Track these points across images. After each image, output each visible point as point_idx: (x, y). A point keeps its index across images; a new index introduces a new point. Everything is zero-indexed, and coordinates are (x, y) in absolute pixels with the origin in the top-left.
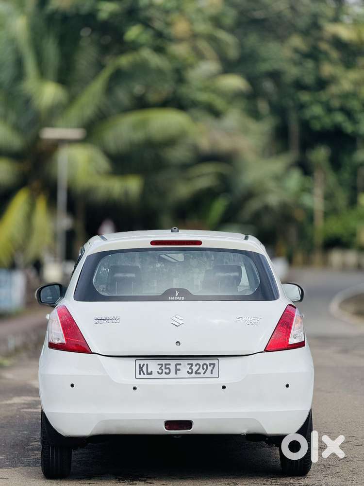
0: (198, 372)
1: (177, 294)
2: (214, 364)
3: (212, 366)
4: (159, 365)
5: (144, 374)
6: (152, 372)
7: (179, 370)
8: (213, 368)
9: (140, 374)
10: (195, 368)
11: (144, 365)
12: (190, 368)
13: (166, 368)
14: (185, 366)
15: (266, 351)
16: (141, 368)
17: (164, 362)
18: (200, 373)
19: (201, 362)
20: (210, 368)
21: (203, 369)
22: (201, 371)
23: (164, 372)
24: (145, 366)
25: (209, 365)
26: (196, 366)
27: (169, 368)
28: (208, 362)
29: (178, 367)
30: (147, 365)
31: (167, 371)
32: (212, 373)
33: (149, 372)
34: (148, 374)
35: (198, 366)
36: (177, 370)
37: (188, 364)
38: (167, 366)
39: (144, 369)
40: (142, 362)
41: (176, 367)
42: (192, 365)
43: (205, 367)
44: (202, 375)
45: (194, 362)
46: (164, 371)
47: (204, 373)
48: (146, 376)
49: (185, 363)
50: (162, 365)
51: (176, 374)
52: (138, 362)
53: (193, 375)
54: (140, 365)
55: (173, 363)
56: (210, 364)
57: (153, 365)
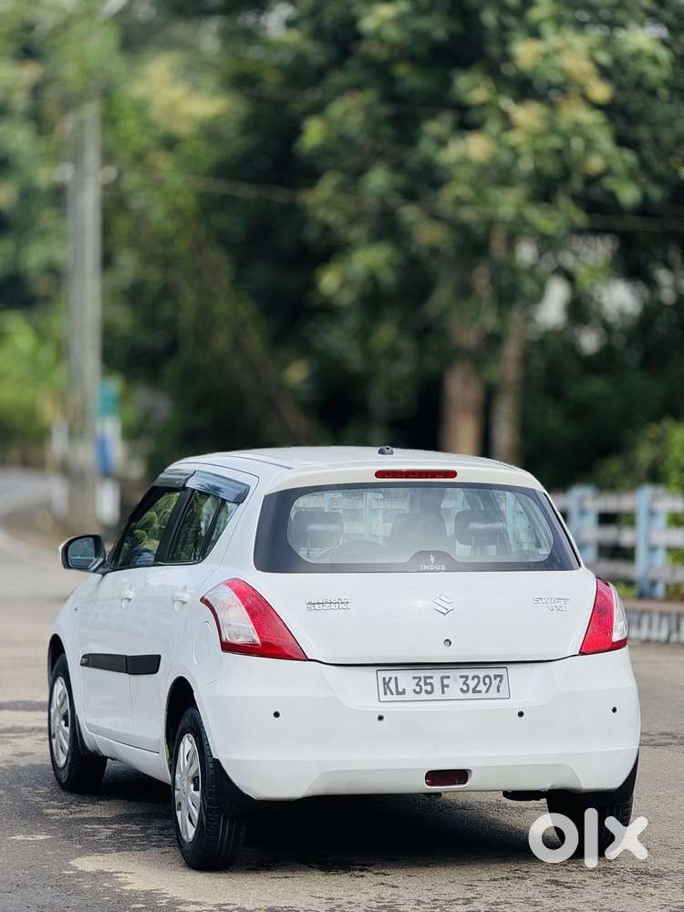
0: (478, 689)
1: (432, 560)
2: (501, 676)
3: (498, 679)
4: (414, 678)
5: (392, 694)
6: (404, 690)
7: (447, 686)
8: (500, 681)
9: (386, 694)
10: (472, 684)
11: (390, 678)
12: (464, 683)
13: (426, 684)
14: (455, 680)
15: (582, 653)
16: (386, 684)
17: (422, 674)
18: (480, 692)
19: (481, 673)
20: (495, 683)
21: (485, 684)
22: (482, 687)
23: (423, 691)
24: (393, 680)
25: (493, 678)
26: (473, 679)
27: (431, 684)
28: (492, 672)
29: (446, 682)
30: (396, 678)
31: (429, 688)
32: (498, 691)
33: (400, 690)
34: (398, 693)
35: (476, 680)
36: (444, 686)
37: (461, 677)
38: (428, 681)
39: (392, 685)
40: (387, 675)
41: (442, 682)
42: (467, 677)
43: (487, 680)
44: (483, 695)
45: (470, 673)
46: (424, 688)
47: (487, 691)
48: (396, 697)
49: (455, 674)
50: (420, 678)
51: (443, 692)
52: (382, 674)
53: (470, 694)
54: (384, 679)
55: (436, 675)
56: (496, 677)
57: (406, 679)
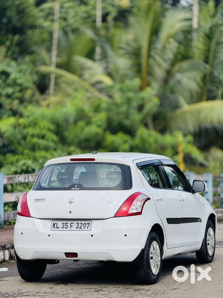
0: (81, 227)
1: (76, 187)
2: (89, 223)
3: (88, 224)
4: (62, 223)
5: (55, 228)
6: (59, 227)
7: (72, 226)
8: (89, 225)
9: (53, 228)
10: (80, 225)
11: (55, 223)
12: (78, 225)
13: (66, 225)
14: (75, 224)
15: (115, 217)
16: (54, 225)
17: (65, 222)
18: (82, 228)
19: (83, 222)
20: (87, 225)
21: (84, 226)
22: (83, 227)
23: (65, 227)
24: (56, 224)
26: (80, 224)
27: (67, 225)
28: (86, 222)
29: (72, 225)
30: (57, 223)
31: (66, 227)
32: (87, 228)
33: (58, 227)
34: (57, 228)
35: (81, 224)
36: (71, 226)
37: (77, 223)
38: (67, 224)
39: (56, 225)
40: (55, 222)
41: (71, 225)
42: (78, 223)
44: (83, 229)
45: (80, 222)
46: (65, 226)
47: (84, 228)
49: (75, 223)
50: (64, 223)
51: (70, 228)
52: (53, 222)
53: (79, 229)
54: (54, 223)
55: (69, 222)
56: (87, 223)
57: (60, 224)
